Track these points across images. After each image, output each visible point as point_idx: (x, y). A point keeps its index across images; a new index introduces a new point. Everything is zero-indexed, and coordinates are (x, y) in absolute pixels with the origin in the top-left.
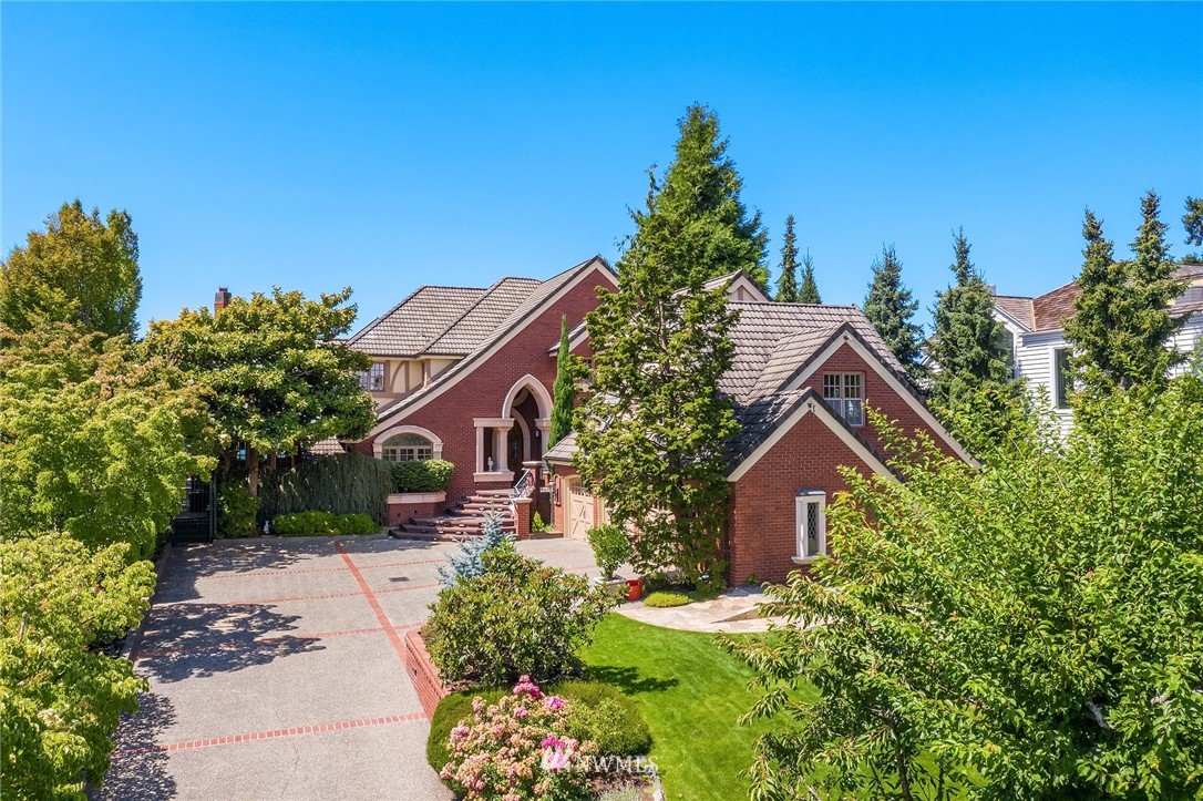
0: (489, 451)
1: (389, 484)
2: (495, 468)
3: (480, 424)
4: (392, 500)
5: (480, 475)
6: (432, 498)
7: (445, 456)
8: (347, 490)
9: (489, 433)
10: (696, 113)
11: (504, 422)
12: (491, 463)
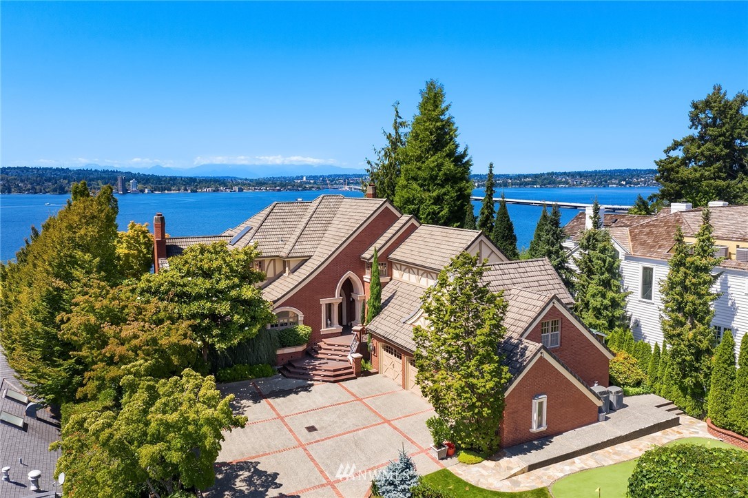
0: (329, 316)
1: (278, 344)
2: (331, 325)
3: (324, 302)
4: (279, 352)
5: (324, 330)
6: (300, 349)
7: (305, 323)
8: (255, 351)
9: (329, 306)
10: (431, 86)
11: (337, 299)
12: (329, 322)
